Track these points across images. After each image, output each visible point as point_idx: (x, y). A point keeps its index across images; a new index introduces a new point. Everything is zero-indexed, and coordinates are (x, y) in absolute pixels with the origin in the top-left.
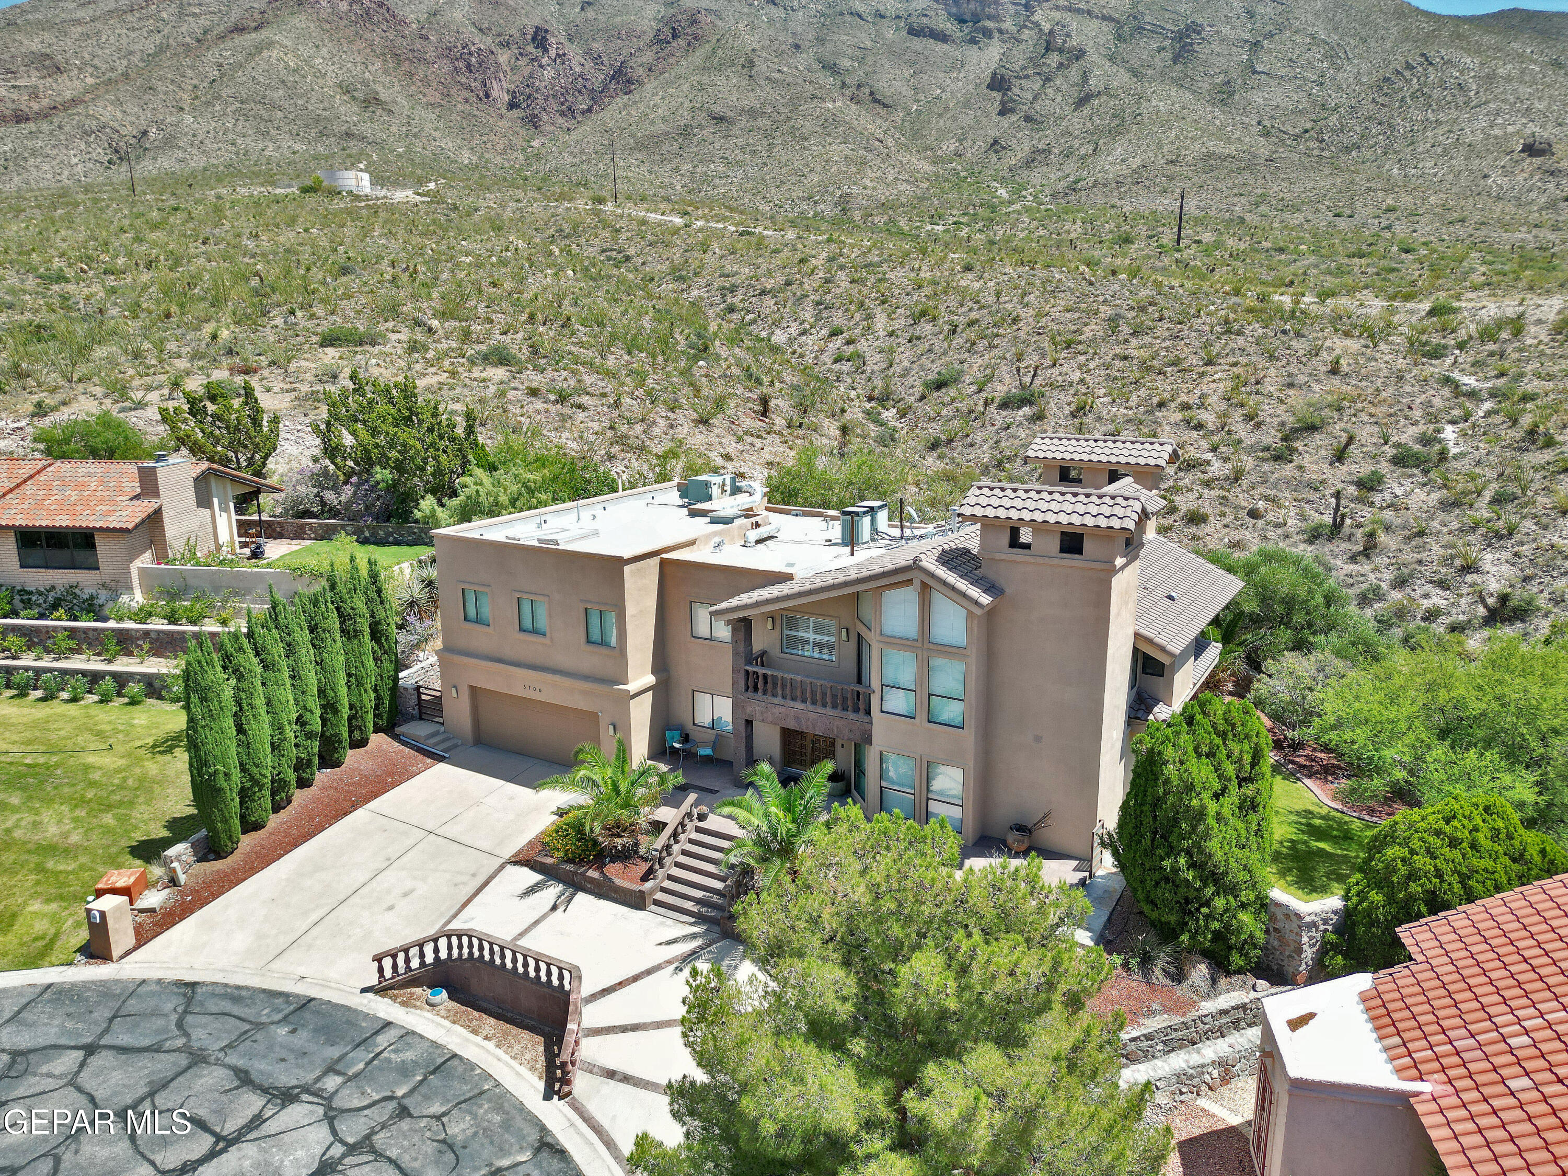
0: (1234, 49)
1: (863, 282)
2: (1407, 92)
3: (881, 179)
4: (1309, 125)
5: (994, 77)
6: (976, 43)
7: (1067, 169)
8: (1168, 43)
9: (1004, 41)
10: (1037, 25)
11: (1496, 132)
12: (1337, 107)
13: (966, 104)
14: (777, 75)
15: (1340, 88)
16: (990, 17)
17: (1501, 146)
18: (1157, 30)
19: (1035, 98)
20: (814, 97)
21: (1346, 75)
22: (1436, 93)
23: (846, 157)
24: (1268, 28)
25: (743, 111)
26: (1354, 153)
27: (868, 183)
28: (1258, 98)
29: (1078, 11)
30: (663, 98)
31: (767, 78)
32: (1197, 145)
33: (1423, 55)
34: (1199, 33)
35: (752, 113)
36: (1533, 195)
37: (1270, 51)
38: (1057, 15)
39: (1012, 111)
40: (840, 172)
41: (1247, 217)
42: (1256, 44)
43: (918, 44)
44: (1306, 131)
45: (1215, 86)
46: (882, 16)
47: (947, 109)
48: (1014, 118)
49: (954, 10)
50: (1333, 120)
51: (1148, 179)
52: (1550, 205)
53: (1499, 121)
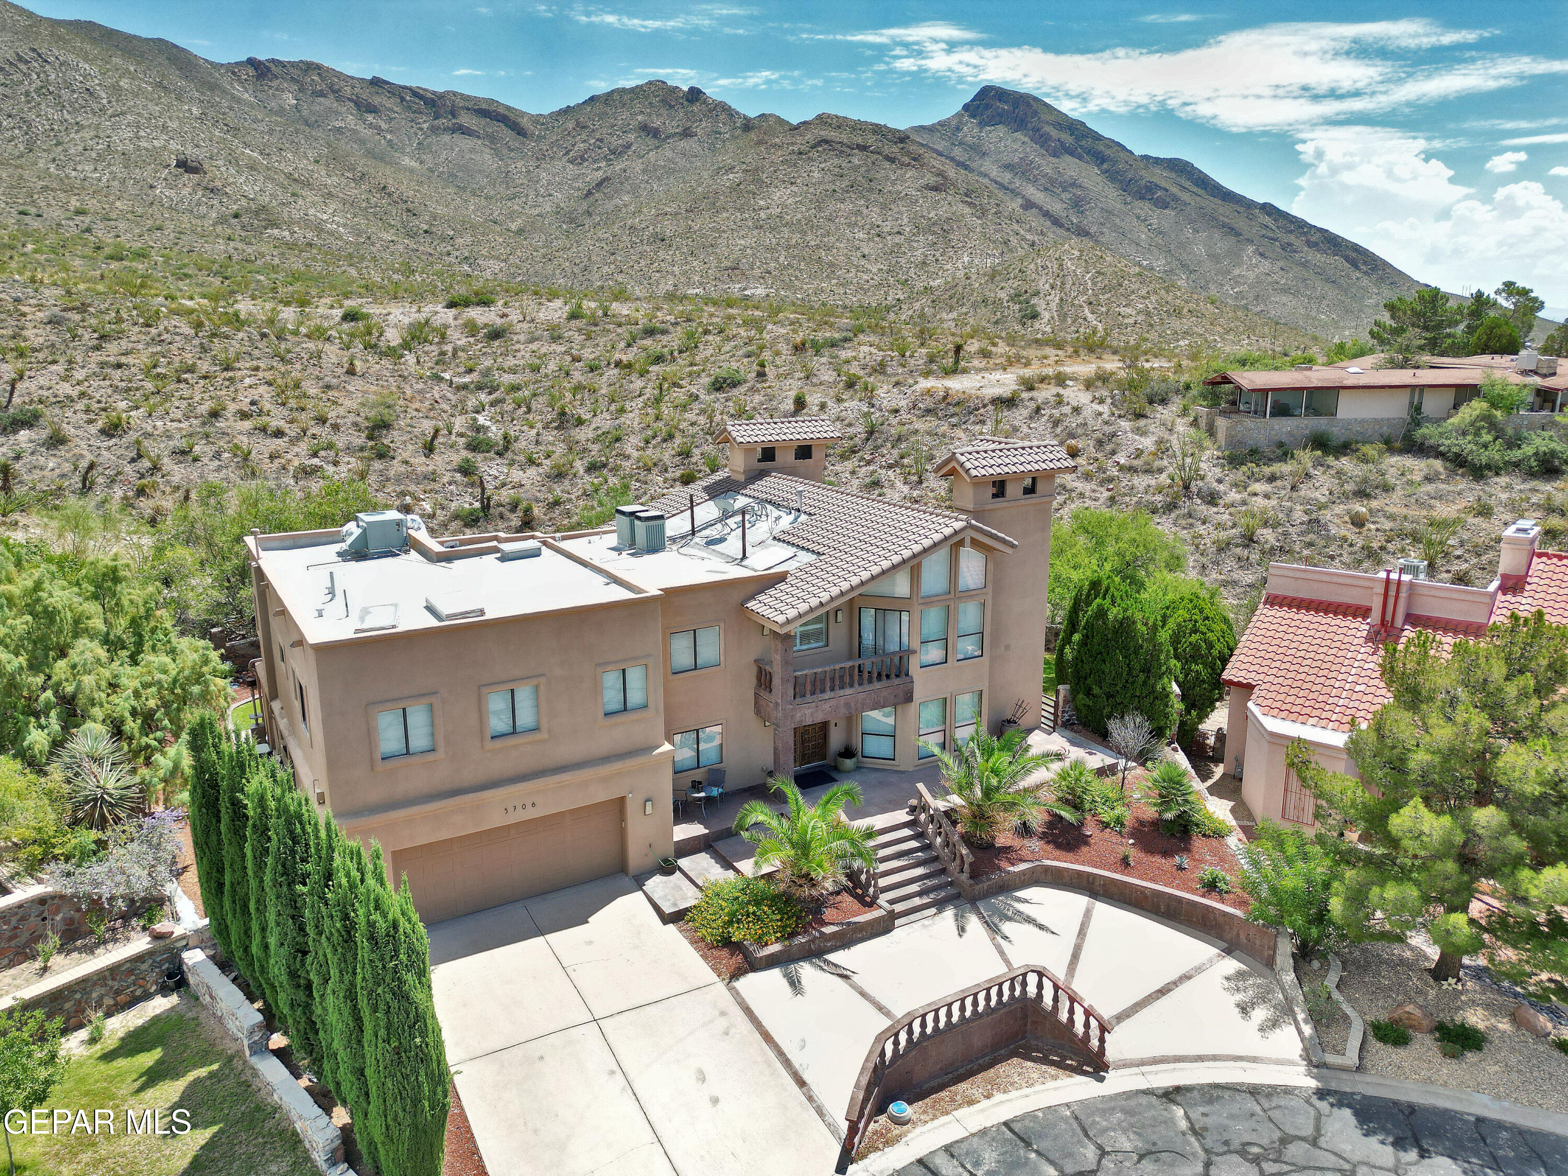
2: (30, 87)
11: (144, 144)
22: (65, 95)
33: (34, 50)
52: (222, 220)
53: (142, 133)
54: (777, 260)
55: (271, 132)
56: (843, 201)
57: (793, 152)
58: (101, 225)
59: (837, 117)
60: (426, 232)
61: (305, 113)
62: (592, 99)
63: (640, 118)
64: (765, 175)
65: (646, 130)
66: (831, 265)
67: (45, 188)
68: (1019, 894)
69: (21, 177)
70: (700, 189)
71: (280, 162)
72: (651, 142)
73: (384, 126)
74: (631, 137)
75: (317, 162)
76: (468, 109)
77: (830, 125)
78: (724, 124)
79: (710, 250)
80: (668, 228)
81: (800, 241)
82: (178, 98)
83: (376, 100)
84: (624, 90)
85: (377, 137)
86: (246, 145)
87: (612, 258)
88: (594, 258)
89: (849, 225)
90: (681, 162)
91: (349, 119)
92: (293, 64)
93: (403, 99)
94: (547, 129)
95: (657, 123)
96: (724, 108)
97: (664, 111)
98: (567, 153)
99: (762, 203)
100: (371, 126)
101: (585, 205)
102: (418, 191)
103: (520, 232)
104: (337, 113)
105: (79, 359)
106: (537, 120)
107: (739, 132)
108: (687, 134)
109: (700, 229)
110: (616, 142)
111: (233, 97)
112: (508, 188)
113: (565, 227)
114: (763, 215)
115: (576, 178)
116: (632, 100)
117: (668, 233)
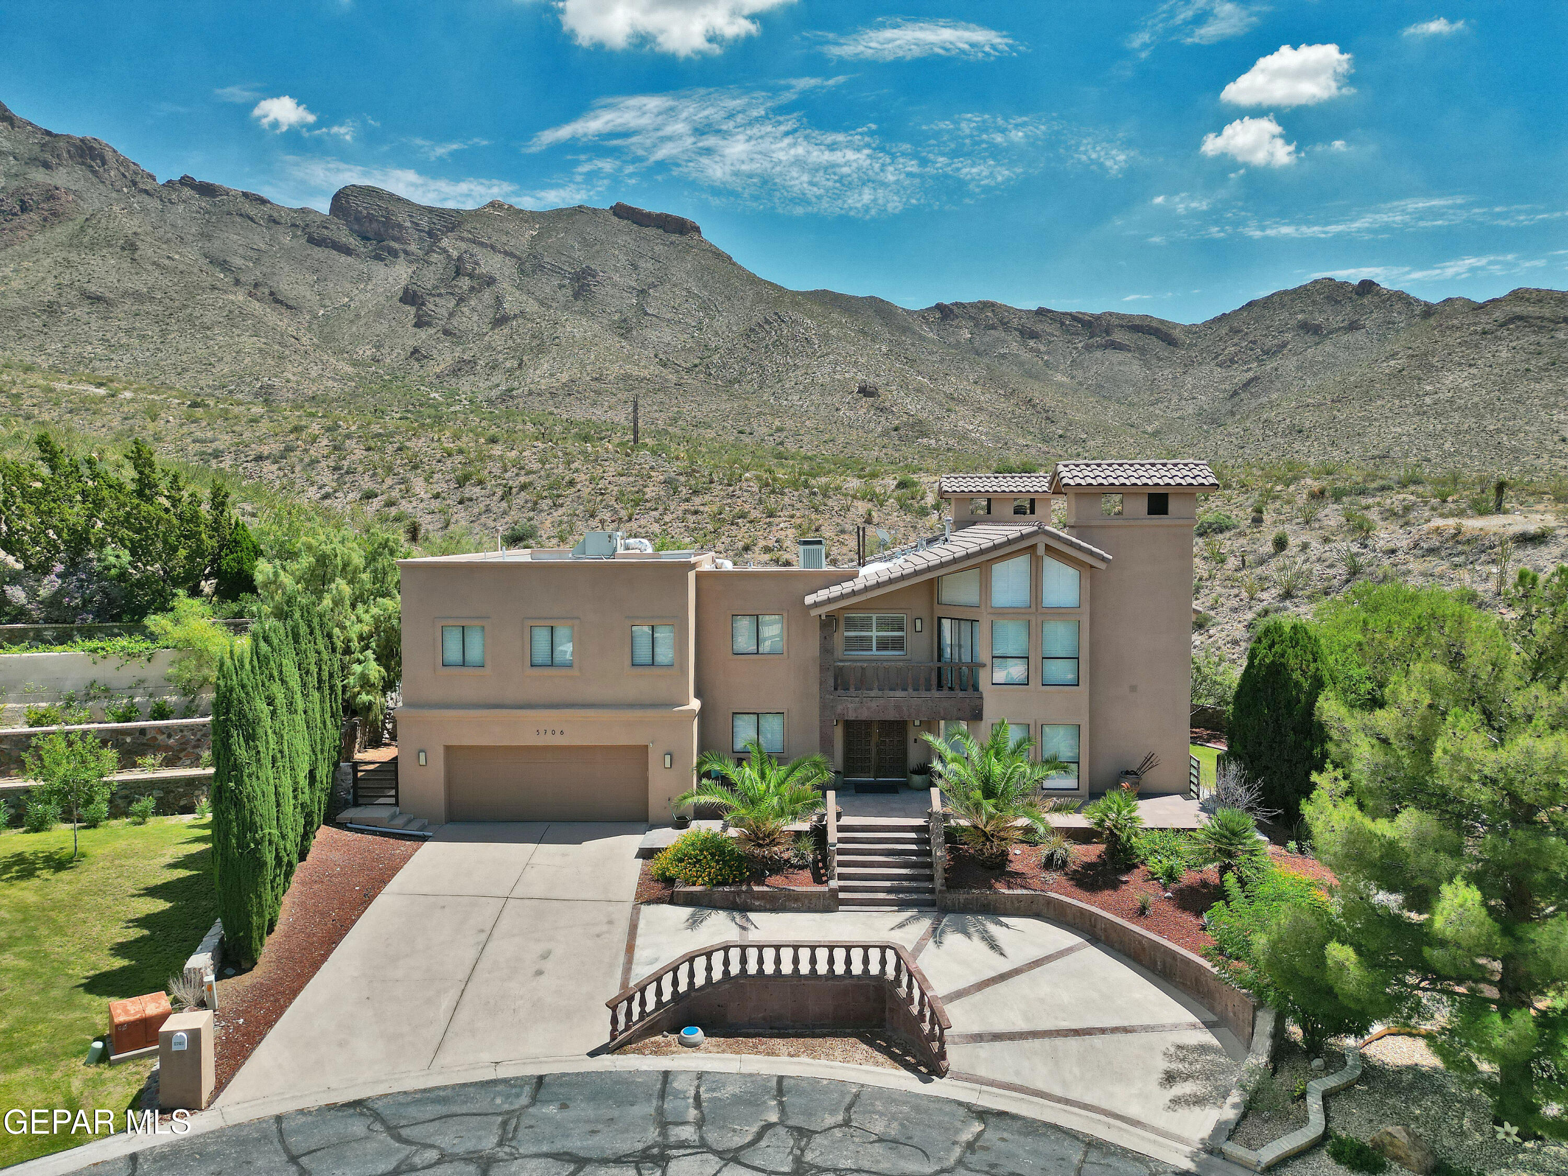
0: (625, 294)
1: (382, 450)
2: (769, 341)
3: (305, 374)
4: (697, 361)
5: (406, 290)
6: (382, 260)
7: (495, 380)
8: (567, 282)
9: (411, 262)
10: (445, 251)
11: (837, 377)
12: (716, 349)
13: (379, 314)
14: (167, 262)
15: (716, 334)
16: (395, 239)
17: (844, 386)
18: (556, 270)
19: (451, 315)
20: (214, 288)
21: (720, 323)
22: (791, 344)
23: (260, 350)
24: (650, 280)
25: (125, 294)
26: (736, 386)
27: (290, 376)
28: (652, 335)
29: (482, 244)
30: (15, 271)
31: (154, 263)
32: (616, 367)
33: (776, 314)
34: (594, 277)
35: (138, 296)
36: (872, 425)
37: (656, 298)
38: (463, 245)
39: (429, 324)
40: (255, 364)
41: (670, 429)
42: (643, 291)
43: (319, 253)
44: (696, 366)
45: (614, 322)
46: (276, 222)
47: (358, 316)
48: (431, 331)
49: (356, 227)
50: (716, 358)
51: (578, 392)
52: (885, 433)
53: (838, 368)
54: (1440, 447)
55: (942, 361)
56: (1538, 381)
57: (1476, 332)
58: (792, 439)
59: (1538, 290)
60: (1061, 436)
61: (976, 344)
62: (1250, 304)
63: (1300, 317)
64: (1436, 359)
65: (1305, 327)
66: (1514, 450)
67: (760, 414)
68: (1003, 919)
69: (746, 407)
70: (1352, 379)
71: (944, 385)
72: (1310, 338)
73: (1043, 348)
74: (1289, 336)
75: (976, 383)
76: (1122, 326)
77: (1528, 300)
78: (1400, 313)
79: (1356, 439)
80: (1308, 419)
81: (1473, 426)
82: (873, 340)
83: (1039, 327)
84: (1286, 292)
85: (1035, 359)
86: (919, 373)
87: (1241, 451)
88: (1221, 452)
89: (1545, 407)
90: (1343, 355)
91: (1014, 346)
92: (972, 305)
93: (1062, 324)
94: (1200, 337)
95: (1319, 319)
96: (1401, 297)
97: (1328, 309)
98: (1216, 357)
99: (1428, 388)
100: (1032, 350)
101: (1229, 406)
102: (1061, 401)
103: (1156, 434)
104: (1004, 341)
105: (672, 508)
106: (1190, 330)
107: (1418, 319)
108: (1353, 327)
109: (1347, 418)
110: (1269, 342)
111: (920, 336)
112: (1152, 394)
113: (1205, 427)
114: (1428, 400)
115: (1222, 381)
116: (1293, 301)
117: (1307, 425)
